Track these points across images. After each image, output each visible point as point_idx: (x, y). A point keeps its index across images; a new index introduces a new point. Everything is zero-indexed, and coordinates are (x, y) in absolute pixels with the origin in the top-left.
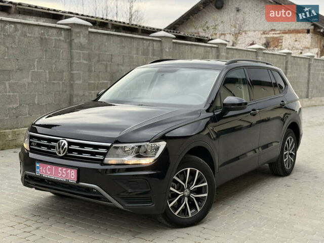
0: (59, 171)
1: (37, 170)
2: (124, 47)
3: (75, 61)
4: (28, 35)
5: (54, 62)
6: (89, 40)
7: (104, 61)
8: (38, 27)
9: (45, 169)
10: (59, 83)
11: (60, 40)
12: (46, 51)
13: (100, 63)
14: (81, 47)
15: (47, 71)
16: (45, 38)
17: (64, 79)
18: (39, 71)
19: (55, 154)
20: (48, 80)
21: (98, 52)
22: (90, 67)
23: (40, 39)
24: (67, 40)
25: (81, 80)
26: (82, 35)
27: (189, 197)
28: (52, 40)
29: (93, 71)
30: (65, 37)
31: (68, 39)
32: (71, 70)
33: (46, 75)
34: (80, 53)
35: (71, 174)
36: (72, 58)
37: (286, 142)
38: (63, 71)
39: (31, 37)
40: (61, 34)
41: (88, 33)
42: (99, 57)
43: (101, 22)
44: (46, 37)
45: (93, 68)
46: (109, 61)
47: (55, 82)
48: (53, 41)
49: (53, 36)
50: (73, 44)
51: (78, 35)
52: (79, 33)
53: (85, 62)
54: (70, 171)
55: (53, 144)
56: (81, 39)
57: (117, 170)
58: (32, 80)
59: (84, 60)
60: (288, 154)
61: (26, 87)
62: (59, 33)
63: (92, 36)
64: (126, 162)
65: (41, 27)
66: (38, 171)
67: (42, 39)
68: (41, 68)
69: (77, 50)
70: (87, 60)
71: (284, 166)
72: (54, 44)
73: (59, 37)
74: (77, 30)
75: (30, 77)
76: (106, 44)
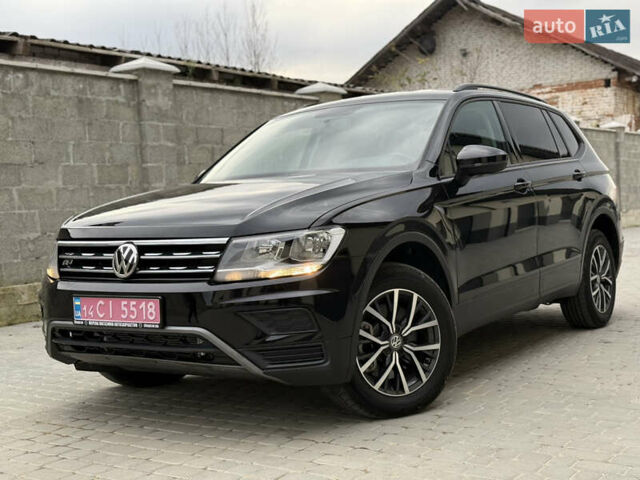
0: (124, 308)
1: (77, 314)
2: (245, 114)
3: (149, 143)
4: (53, 93)
5: (107, 146)
6: (175, 101)
7: (208, 142)
8: (73, 77)
9: (94, 310)
10: (120, 189)
11: (117, 102)
12: (90, 124)
13: (200, 146)
14: (161, 115)
15: (95, 165)
16: (88, 99)
17: (130, 179)
18: (78, 164)
19: (113, 275)
20: (97, 182)
21: (194, 125)
22: (180, 155)
23: (76, 100)
24: (132, 103)
25: (164, 180)
26: (160, 91)
27: (401, 351)
28: (100, 102)
29: (187, 162)
30: (125, 97)
31: (134, 100)
32: (143, 162)
33: (92, 173)
34: (158, 126)
35: (147, 310)
36: (142, 136)
37: (593, 256)
38: (128, 165)
39: (58, 97)
40: (119, 90)
41: (171, 86)
42: (197, 134)
43: (197, 68)
44: (89, 96)
45: (186, 158)
46: (217, 144)
47: (112, 186)
48: (104, 104)
49: (102, 94)
50: (145, 110)
51: (153, 91)
52: (154, 86)
53: (170, 144)
54: (146, 305)
55: (107, 256)
56: (159, 99)
57: (245, 292)
58: (64, 184)
59: (168, 140)
60: (598, 281)
61: (54, 198)
62: (115, 88)
63: (182, 94)
64: (262, 275)
65: (78, 78)
66: (79, 314)
67: (80, 101)
68: (81, 158)
69: (152, 120)
70: (172, 141)
71: (593, 306)
72: (105, 109)
73: (113, 96)
74: (149, 81)
75: (60, 176)
76: (210, 108)
